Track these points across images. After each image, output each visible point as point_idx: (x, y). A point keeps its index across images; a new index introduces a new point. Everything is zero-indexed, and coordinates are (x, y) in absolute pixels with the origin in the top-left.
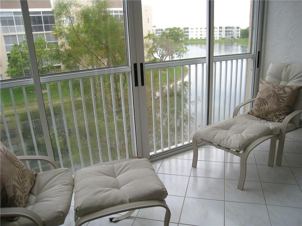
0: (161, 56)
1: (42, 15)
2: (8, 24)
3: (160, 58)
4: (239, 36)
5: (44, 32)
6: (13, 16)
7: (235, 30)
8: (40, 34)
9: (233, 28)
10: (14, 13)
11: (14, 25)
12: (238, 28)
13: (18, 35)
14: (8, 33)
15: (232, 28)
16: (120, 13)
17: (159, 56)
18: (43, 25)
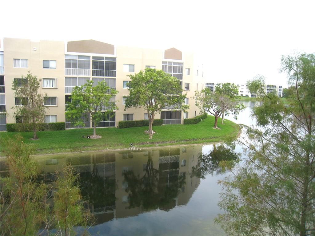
0: (216, 111)
1: (104, 60)
2: (71, 67)
3: (215, 114)
4: (282, 95)
5: (104, 77)
6: (78, 59)
7: (277, 89)
8: (99, 79)
9: (276, 87)
10: (79, 56)
11: (77, 68)
12: (280, 87)
13: (78, 78)
14: (70, 74)
15: (274, 87)
16: (173, 64)
17: (215, 111)
18: (104, 70)
